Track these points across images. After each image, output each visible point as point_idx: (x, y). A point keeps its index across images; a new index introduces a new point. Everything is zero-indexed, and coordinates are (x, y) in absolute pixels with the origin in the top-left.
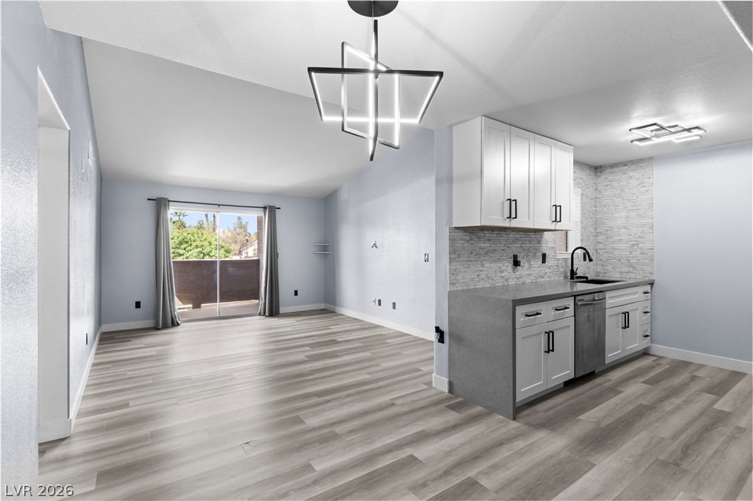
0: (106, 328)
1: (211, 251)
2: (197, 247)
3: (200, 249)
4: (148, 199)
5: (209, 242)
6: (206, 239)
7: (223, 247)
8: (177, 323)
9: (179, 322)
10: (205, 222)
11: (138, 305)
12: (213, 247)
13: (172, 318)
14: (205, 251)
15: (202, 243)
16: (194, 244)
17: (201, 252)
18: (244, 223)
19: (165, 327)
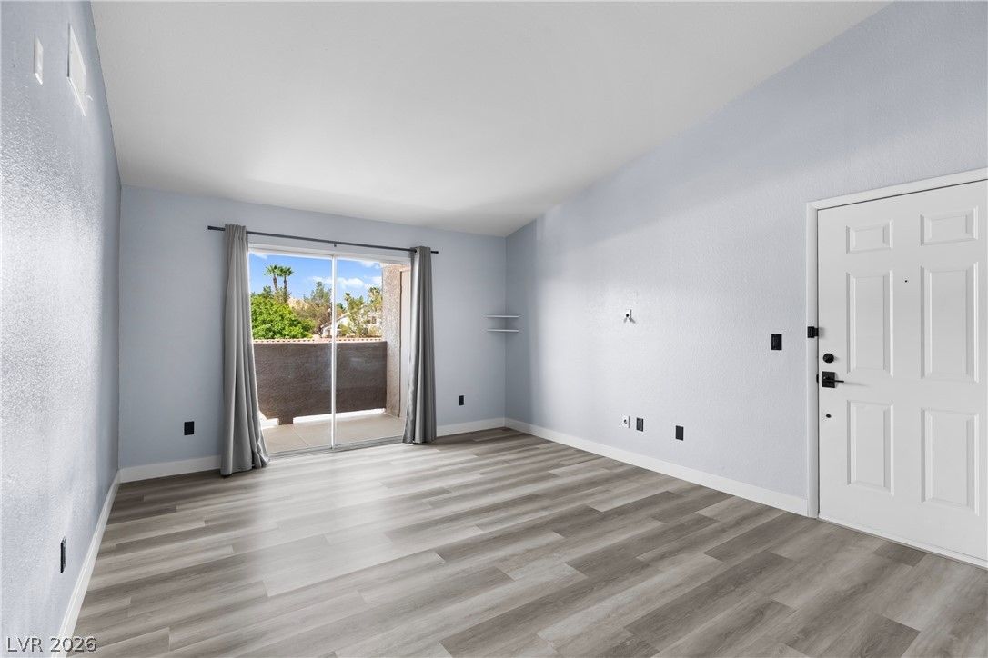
0: (127, 475)
1: (284, 329)
2: (264, 322)
3: (268, 326)
4: (210, 228)
5: (281, 316)
6: (276, 312)
7: (299, 323)
8: (262, 461)
9: (266, 459)
10: (273, 289)
11: (189, 428)
12: (286, 322)
13: (253, 453)
14: (276, 328)
15: (271, 317)
16: (260, 318)
17: (270, 330)
18: (325, 290)
19: (240, 472)
